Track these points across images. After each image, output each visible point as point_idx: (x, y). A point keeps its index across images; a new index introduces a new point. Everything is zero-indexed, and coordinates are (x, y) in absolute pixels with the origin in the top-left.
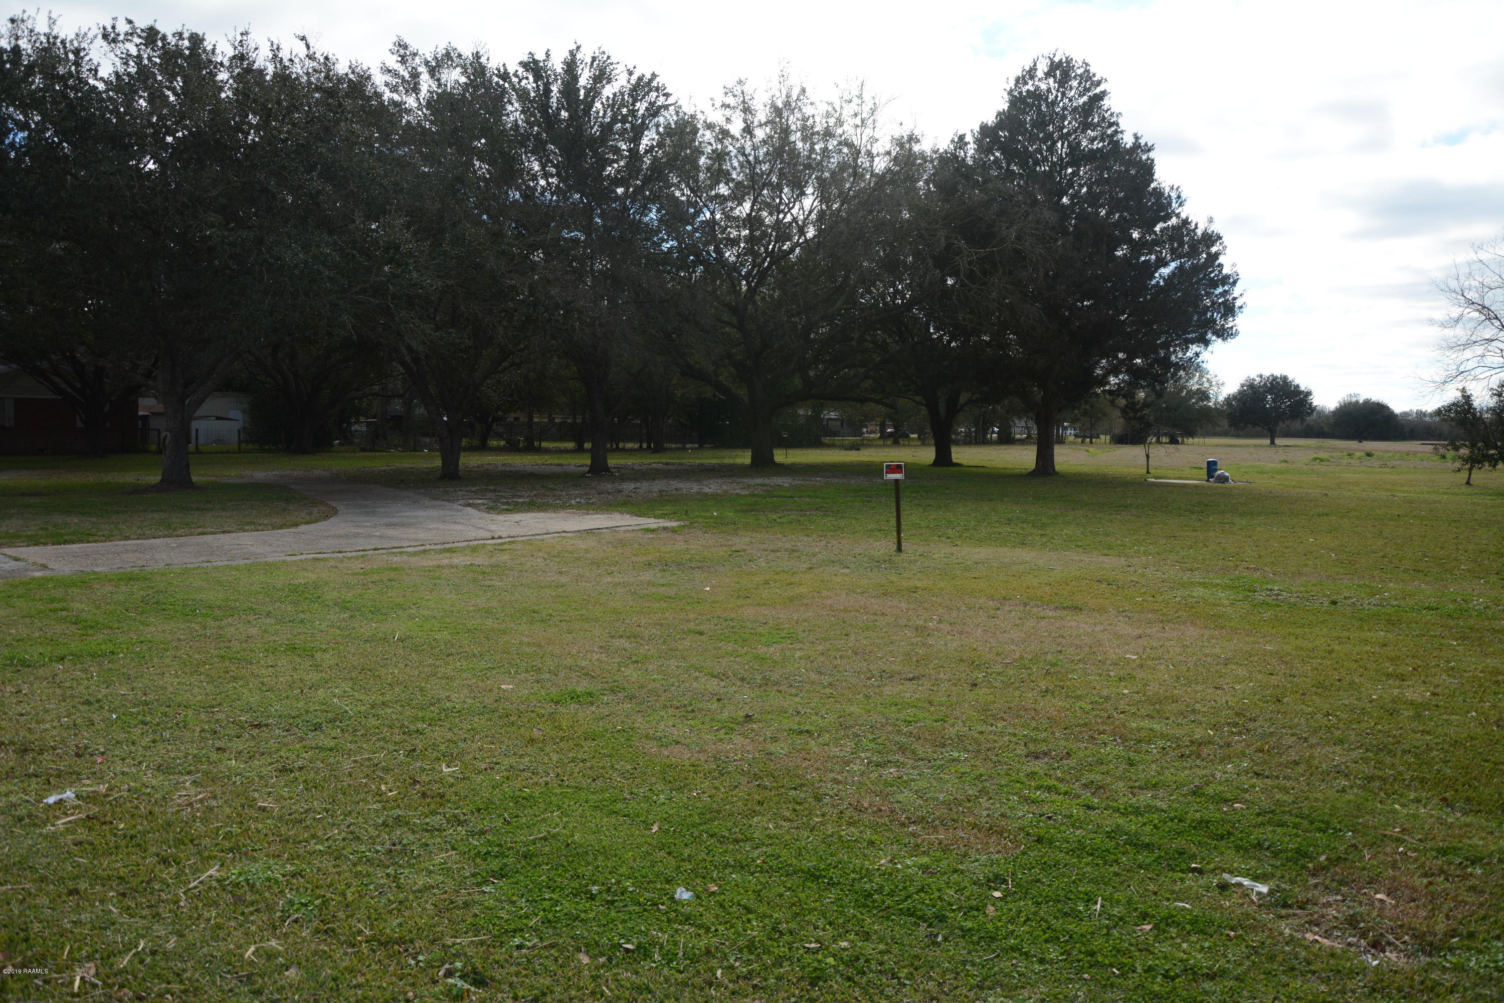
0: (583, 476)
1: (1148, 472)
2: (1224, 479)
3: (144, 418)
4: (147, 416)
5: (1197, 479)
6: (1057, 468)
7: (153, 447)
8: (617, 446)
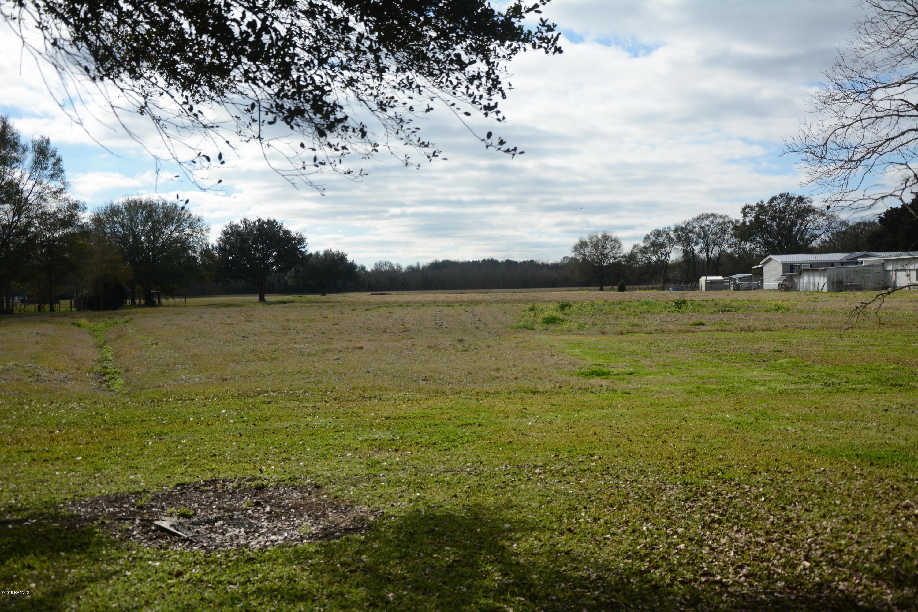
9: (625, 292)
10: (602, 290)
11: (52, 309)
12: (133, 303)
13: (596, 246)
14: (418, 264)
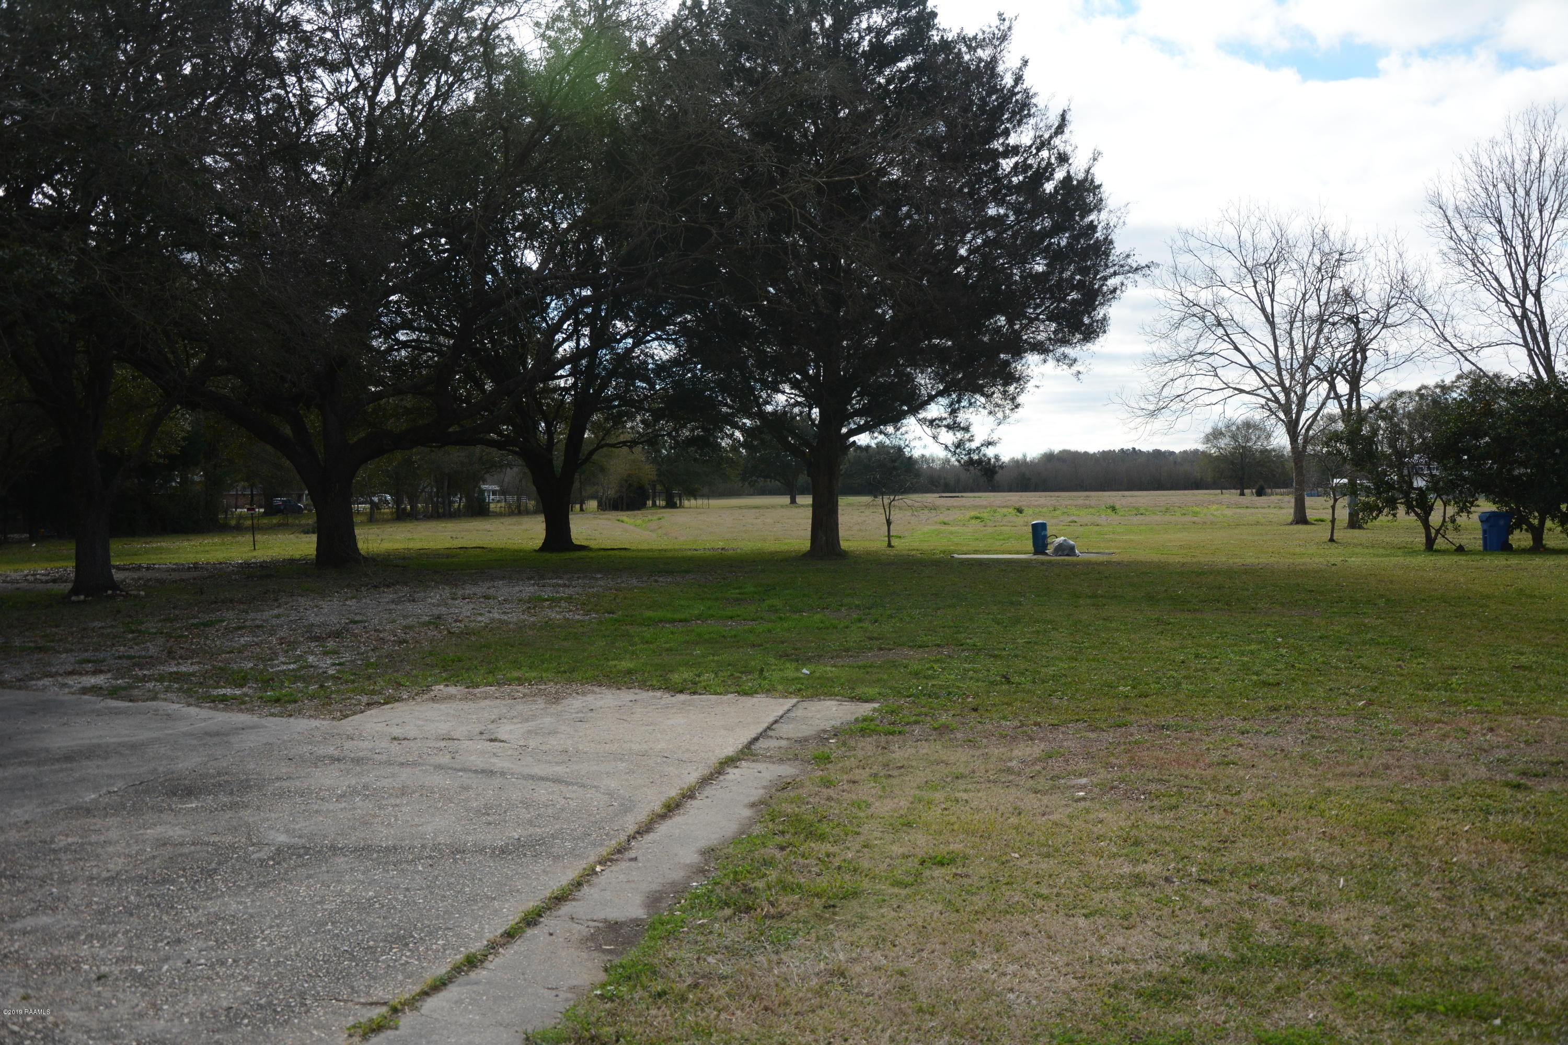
0: (64, 600)
1: (890, 545)
2: (1066, 550)
5: (1023, 551)
6: (844, 545)
9: (1263, 498)
10: (1242, 494)
11: (582, 510)
12: (654, 504)
13: (1234, 437)
14: (1024, 456)
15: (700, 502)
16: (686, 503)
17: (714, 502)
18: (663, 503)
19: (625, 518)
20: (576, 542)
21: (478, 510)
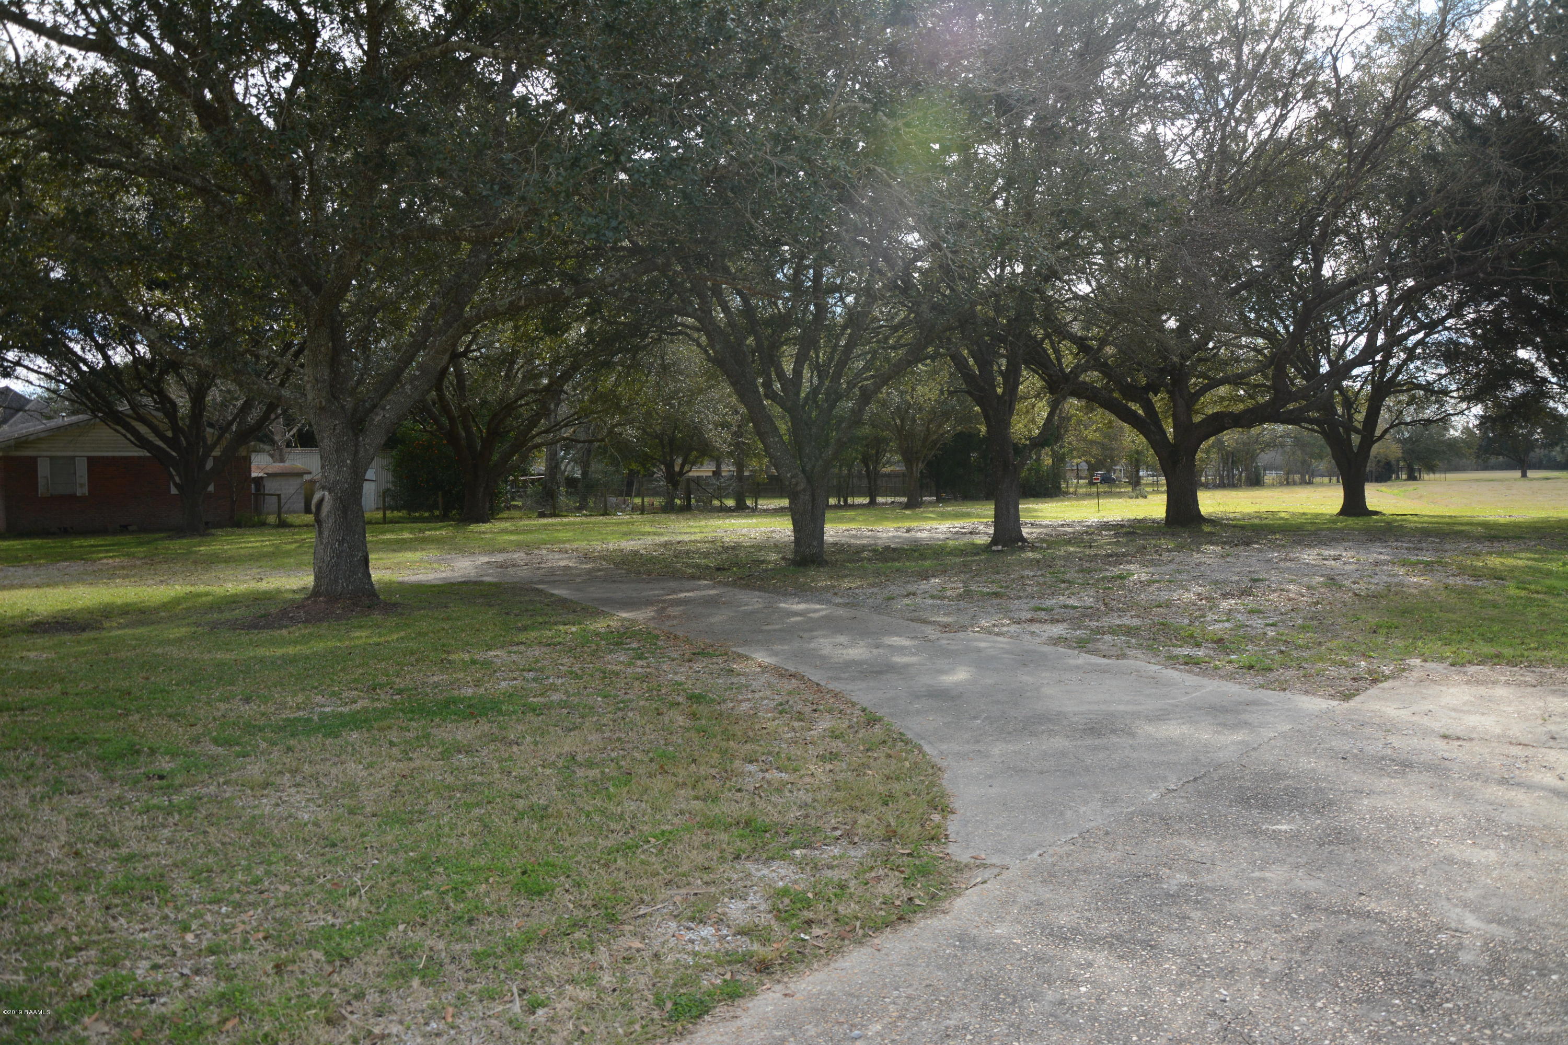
0: (985, 549)
3: (258, 480)
4: (262, 478)
7: (272, 519)
8: (846, 501)
15: (1437, 476)
16: (1425, 476)
17: (1450, 476)
18: (1404, 477)
19: (1383, 489)
20: (1370, 509)
21: (1255, 481)
